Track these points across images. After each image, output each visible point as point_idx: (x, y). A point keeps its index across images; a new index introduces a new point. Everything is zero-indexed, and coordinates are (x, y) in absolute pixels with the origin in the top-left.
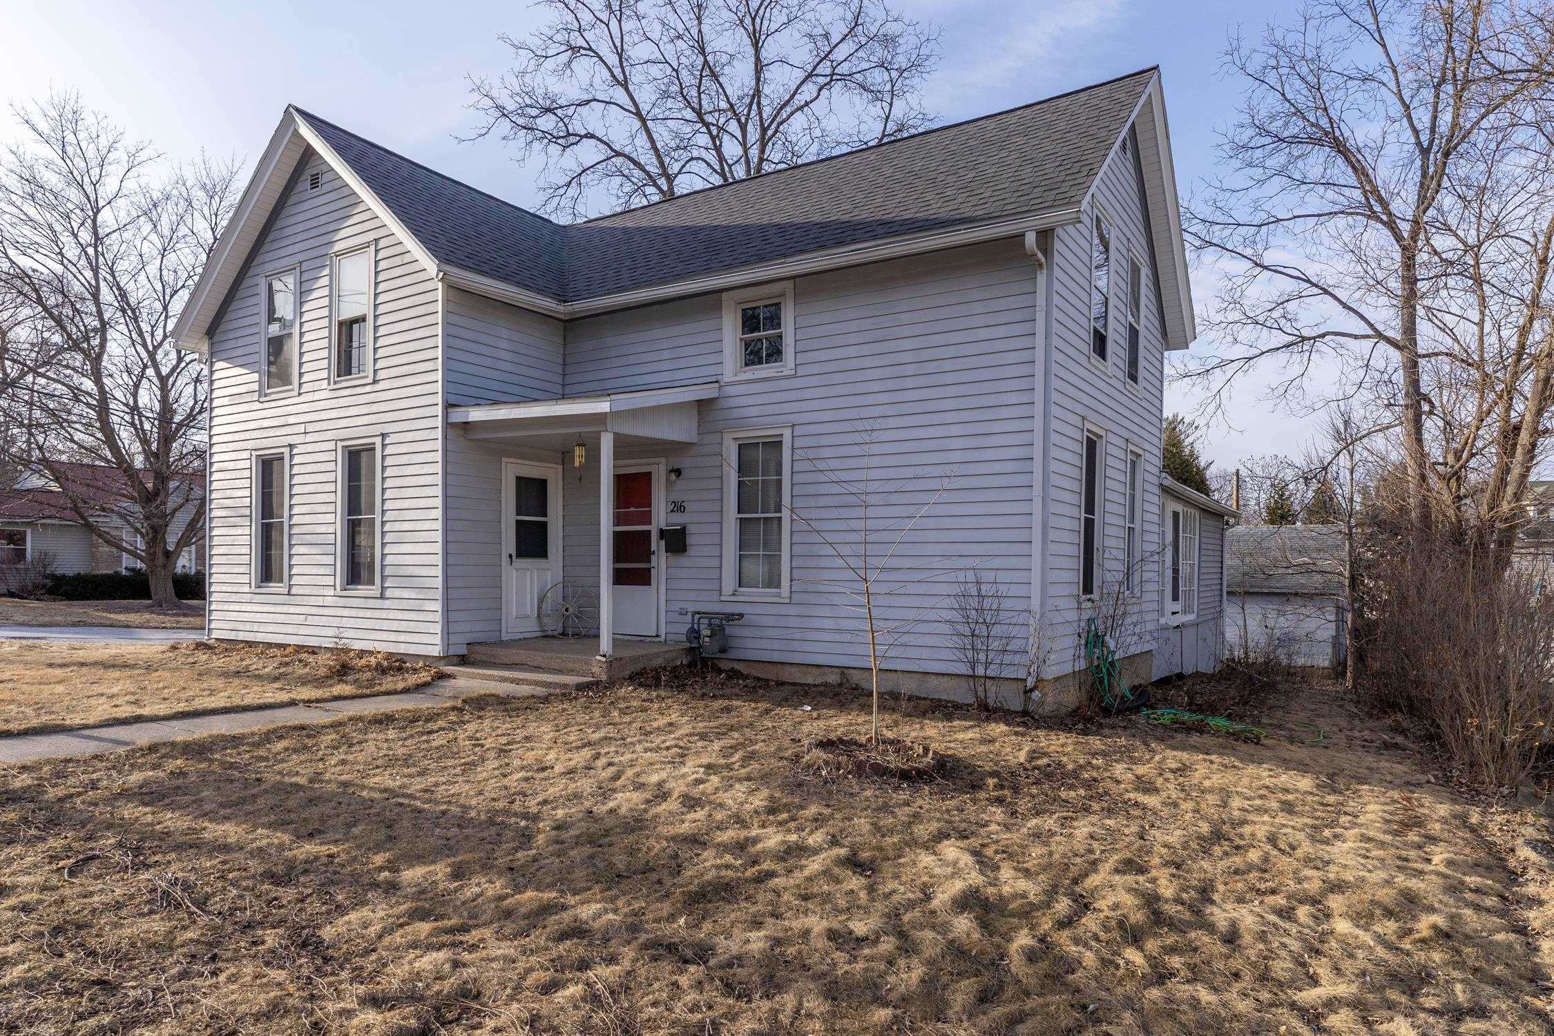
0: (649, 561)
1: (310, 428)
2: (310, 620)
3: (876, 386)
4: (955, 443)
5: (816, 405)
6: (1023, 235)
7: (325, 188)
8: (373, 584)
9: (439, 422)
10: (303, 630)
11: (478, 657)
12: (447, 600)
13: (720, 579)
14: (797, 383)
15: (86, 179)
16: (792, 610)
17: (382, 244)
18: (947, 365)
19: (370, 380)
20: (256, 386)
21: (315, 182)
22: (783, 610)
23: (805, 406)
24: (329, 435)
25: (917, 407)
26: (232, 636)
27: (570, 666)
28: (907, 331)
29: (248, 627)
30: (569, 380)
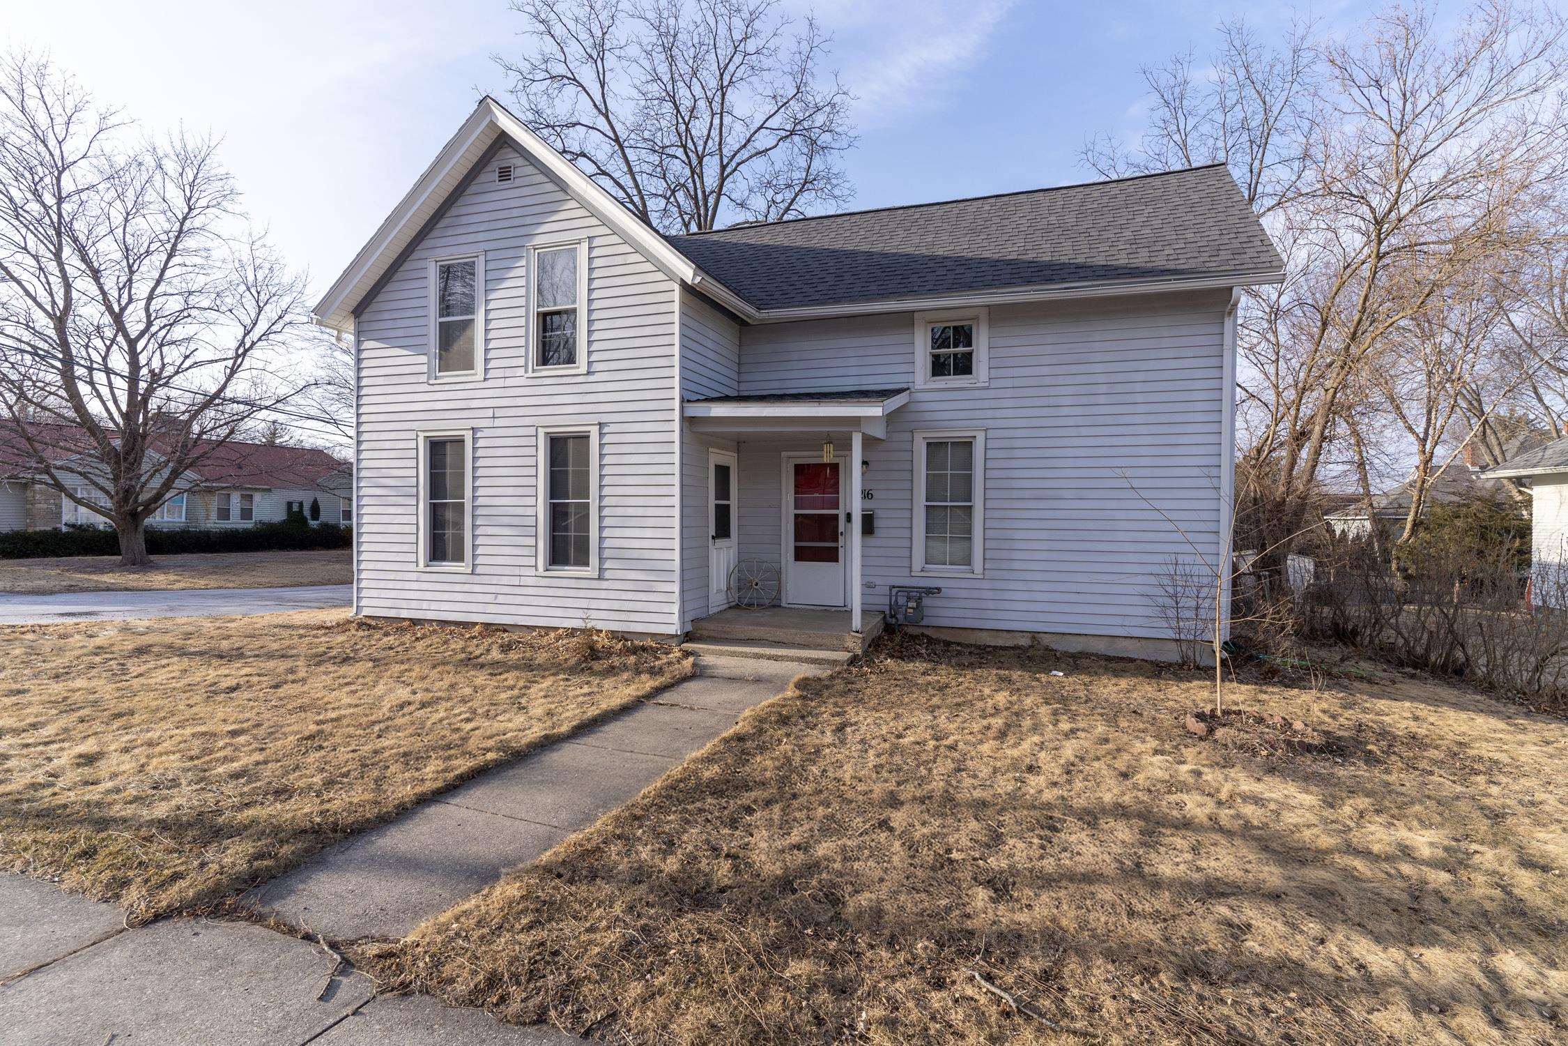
0: (836, 540)
1: (498, 413)
2: (501, 599)
3: (1068, 401)
4: (1143, 451)
5: (1009, 413)
6: (1231, 289)
7: (518, 182)
8: (587, 564)
9: (676, 415)
10: (491, 608)
11: (705, 633)
12: (682, 581)
13: (911, 557)
14: (991, 393)
15: (51, 135)
16: (985, 584)
17: (596, 242)
18: (1138, 387)
19: (584, 370)
20: (425, 369)
21: (505, 174)
22: (977, 584)
23: (998, 413)
24: (527, 421)
25: (1109, 420)
26: (392, 614)
27: (819, 641)
28: (1098, 357)
29: (414, 604)
30: (744, 377)
